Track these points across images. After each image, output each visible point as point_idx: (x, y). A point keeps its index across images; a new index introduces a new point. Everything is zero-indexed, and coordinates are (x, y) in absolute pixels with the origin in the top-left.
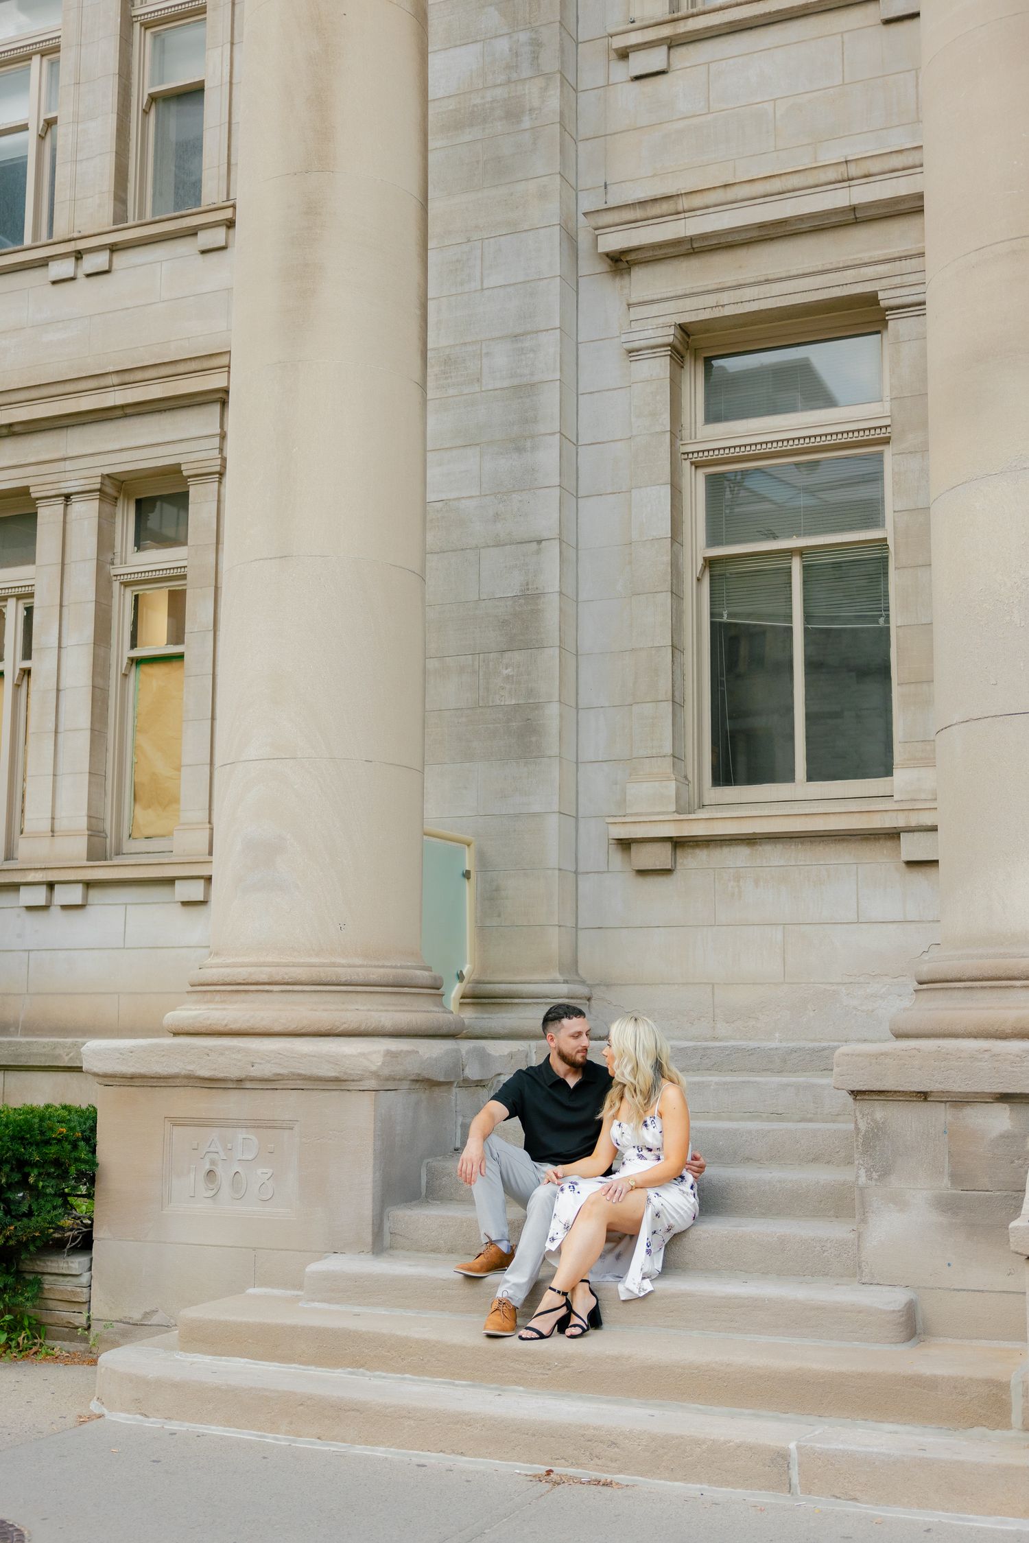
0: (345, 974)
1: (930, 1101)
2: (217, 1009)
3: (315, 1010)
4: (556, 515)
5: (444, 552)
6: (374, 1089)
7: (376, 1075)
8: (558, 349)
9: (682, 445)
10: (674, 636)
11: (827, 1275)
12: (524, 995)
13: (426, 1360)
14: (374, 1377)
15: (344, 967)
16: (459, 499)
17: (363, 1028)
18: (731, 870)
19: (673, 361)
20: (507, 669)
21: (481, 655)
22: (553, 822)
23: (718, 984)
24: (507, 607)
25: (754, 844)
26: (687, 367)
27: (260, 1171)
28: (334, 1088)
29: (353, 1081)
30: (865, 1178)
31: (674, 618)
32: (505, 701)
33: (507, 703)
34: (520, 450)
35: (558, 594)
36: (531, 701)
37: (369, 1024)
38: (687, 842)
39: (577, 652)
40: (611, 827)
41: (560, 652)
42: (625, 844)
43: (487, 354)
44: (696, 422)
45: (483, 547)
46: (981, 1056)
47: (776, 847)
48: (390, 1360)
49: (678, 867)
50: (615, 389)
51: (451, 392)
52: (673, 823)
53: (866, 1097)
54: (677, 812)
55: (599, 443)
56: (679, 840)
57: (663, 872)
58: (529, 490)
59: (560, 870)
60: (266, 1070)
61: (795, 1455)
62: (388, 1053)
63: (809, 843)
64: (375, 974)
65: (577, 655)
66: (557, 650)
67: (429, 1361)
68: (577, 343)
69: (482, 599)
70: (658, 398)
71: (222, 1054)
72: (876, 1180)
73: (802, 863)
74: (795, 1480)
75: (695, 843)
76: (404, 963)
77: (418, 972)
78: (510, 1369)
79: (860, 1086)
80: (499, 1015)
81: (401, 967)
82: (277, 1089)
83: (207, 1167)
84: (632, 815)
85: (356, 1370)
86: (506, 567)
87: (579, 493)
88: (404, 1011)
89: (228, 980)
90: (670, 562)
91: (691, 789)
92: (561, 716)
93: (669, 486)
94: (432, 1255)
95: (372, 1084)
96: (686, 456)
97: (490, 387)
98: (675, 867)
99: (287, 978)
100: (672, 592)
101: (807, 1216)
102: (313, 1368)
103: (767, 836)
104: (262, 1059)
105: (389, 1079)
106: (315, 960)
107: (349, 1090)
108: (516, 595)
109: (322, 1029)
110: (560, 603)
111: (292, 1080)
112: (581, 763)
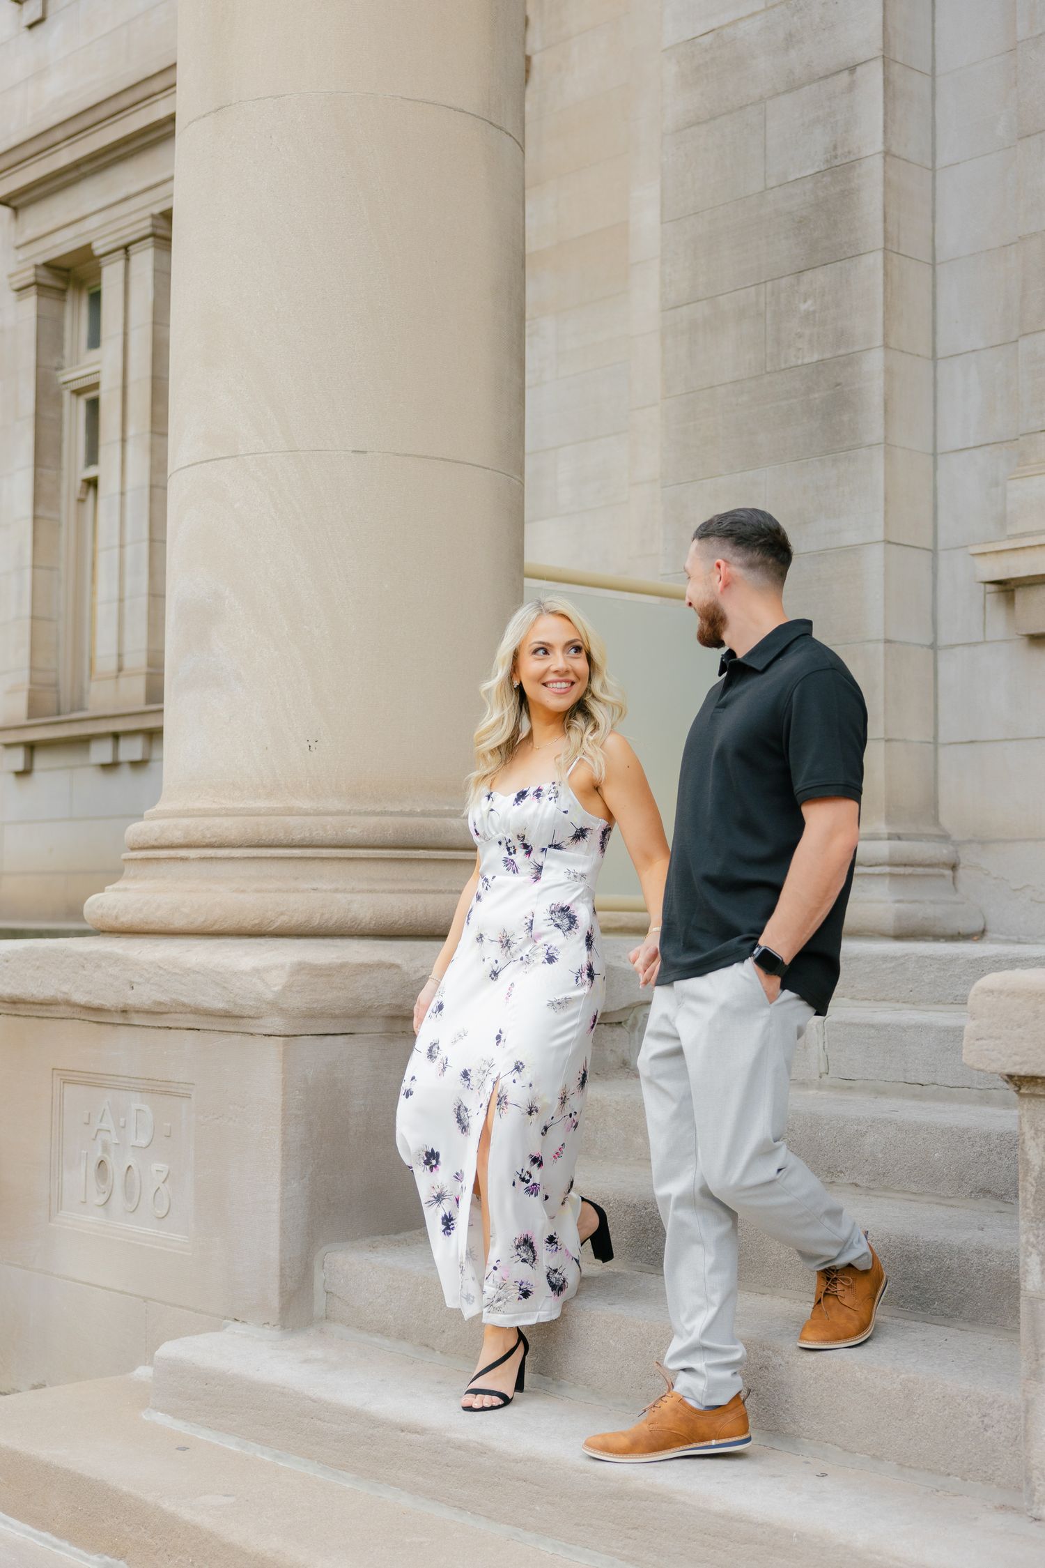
0: (301, 827)
3: (243, 891)
4: (878, 16)
5: (715, 118)
6: (283, 1033)
7: (276, 1007)
11: (991, 1480)
15: (307, 814)
16: (734, 23)
17: (316, 922)
20: (805, 301)
21: (769, 285)
22: (875, 558)
24: (805, 194)
27: (154, 1167)
28: (232, 1029)
29: (251, 1017)
30: (1039, 1276)
32: (803, 358)
33: (806, 361)
35: (882, 155)
36: (842, 352)
37: (326, 916)
39: (934, 257)
40: (979, 561)
41: (886, 259)
42: (1007, 588)
45: (770, 98)
59: (887, 641)
60: (144, 995)
62: (300, 968)
64: (356, 828)
65: (933, 266)
66: (879, 256)
69: (769, 187)
71: (98, 966)
77: (456, 822)
79: (1015, 1064)
81: (424, 814)
82: (170, 1028)
83: (99, 1154)
84: (1015, 536)
86: (803, 125)
88: (415, 892)
92: (888, 372)
95: (275, 1023)
104: (141, 976)
105: (311, 1015)
106: (262, 804)
107: (252, 1034)
108: (818, 170)
109: (245, 924)
110: (885, 172)
111: (181, 1013)
112: (942, 453)
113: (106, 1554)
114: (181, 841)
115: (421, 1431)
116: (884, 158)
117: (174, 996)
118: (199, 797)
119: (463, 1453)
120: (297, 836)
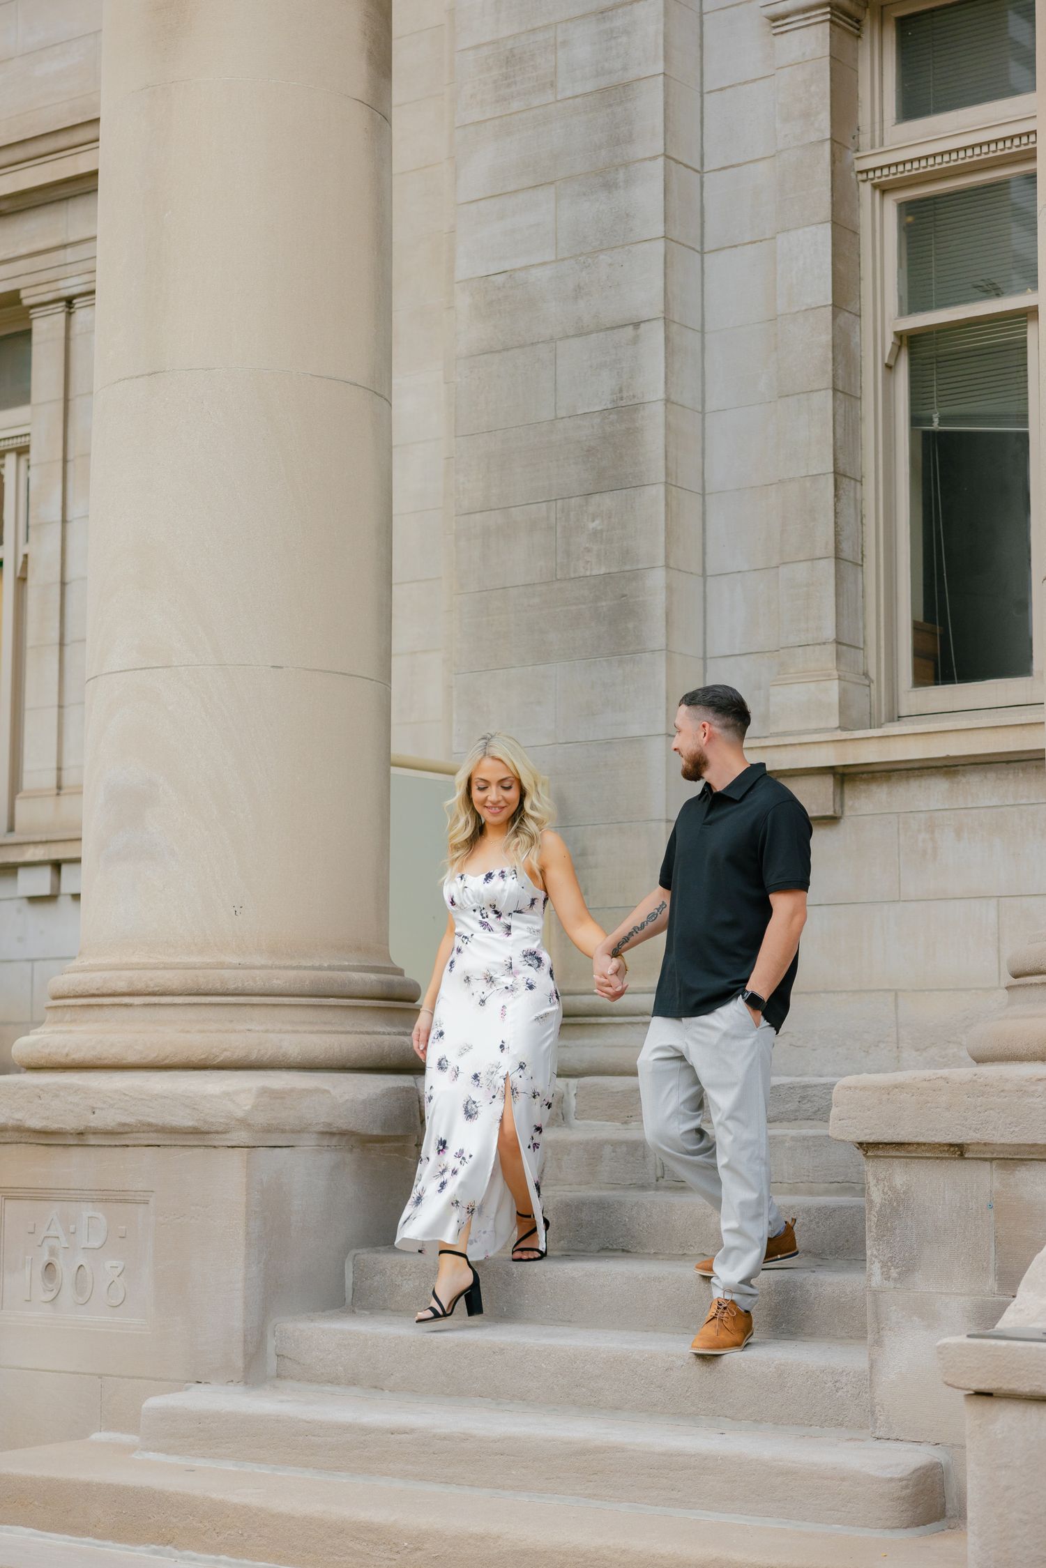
0: (234, 979)
1: (969, 1158)
2: (61, 1032)
3: (188, 1032)
4: (660, 283)
5: (507, 350)
6: (246, 1145)
7: (244, 1123)
8: (661, 26)
9: (857, 158)
10: (840, 456)
11: (841, 1425)
12: (614, 1012)
13: (245, 1534)
14: (183, 1558)
15: (236, 968)
16: (526, 268)
17: (253, 1056)
18: (922, 815)
19: (837, 30)
20: (593, 521)
21: (560, 503)
22: (657, 749)
23: (904, 991)
24: (593, 427)
25: (955, 773)
26: (866, 36)
27: (109, 1264)
28: (196, 1143)
29: (217, 1132)
30: (880, 1277)
31: (840, 431)
32: (591, 570)
33: (594, 573)
34: (609, 186)
35: (663, 402)
36: (628, 568)
37: (263, 1052)
38: (859, 773)
39: (704, 488)
41: (666, 491)
43: (564, 43)
44: (882, 121)
45: (560, 339)
46: (1033, 1088)
47: (986, 777)
48: (204, 1534)
49: (847, 813)
50: (754, 80)
51: (516, 105)
52: (831, 745)
53: (880, 1153)
54: (842, 728)
55: (732, 166)
56: (847, 771)
57: (825, 821)
58: (623, 246)
60: (108, 1118)
62: (264, 1091)
63: (1034, 769)
64: (280, 980)
65: (703, 495)
66: (662, 488)
67: (249, 1536)
68: (702, 14)
69: (559, 417)
70: (813, 88)
71: (57, 1096)
72: (895, 1280)
73: (1023, 801)
75: (870, 775)
76: (336, 963)
77: (356, 976)
78: (349, 1551)
79: (866, 1135)
80: (579, 1042)
81: (330, 968)
82: (128, 1146)
83: (46, 1258)
84: (777, 735)
85: (161, 1547)
86: (591, 367)
87: (705, 246)
88: (329, 1032)
89: (79, 989)
90: (831, 343)
91: (874, 692)
92: (670, 589)
93: (829, 226)
94: (328, 1388)
95: (241, 1137)
96: (864, 176)
97: (569, 94)
98: (842, 812)
99: (152, 987)
100: (835, 390)
101: (851, 1338)
102: (110, 1543)
103: (972, 760)
104: (105, 1102)
105: (268, 1130)
106: (195, 959)
107: (215, 1147)
108: (605, 408)
109: (193, 1059)
110: (666, 417)
111: (144, 1132)
112: (711, 658)
113: (152, 1543)
114: (125, 990)
115: (412, 1431)
116: (665, 404)
117: (140, 1118)
118: (134, 953)
119: (448, 1442)
120: (231, 986)
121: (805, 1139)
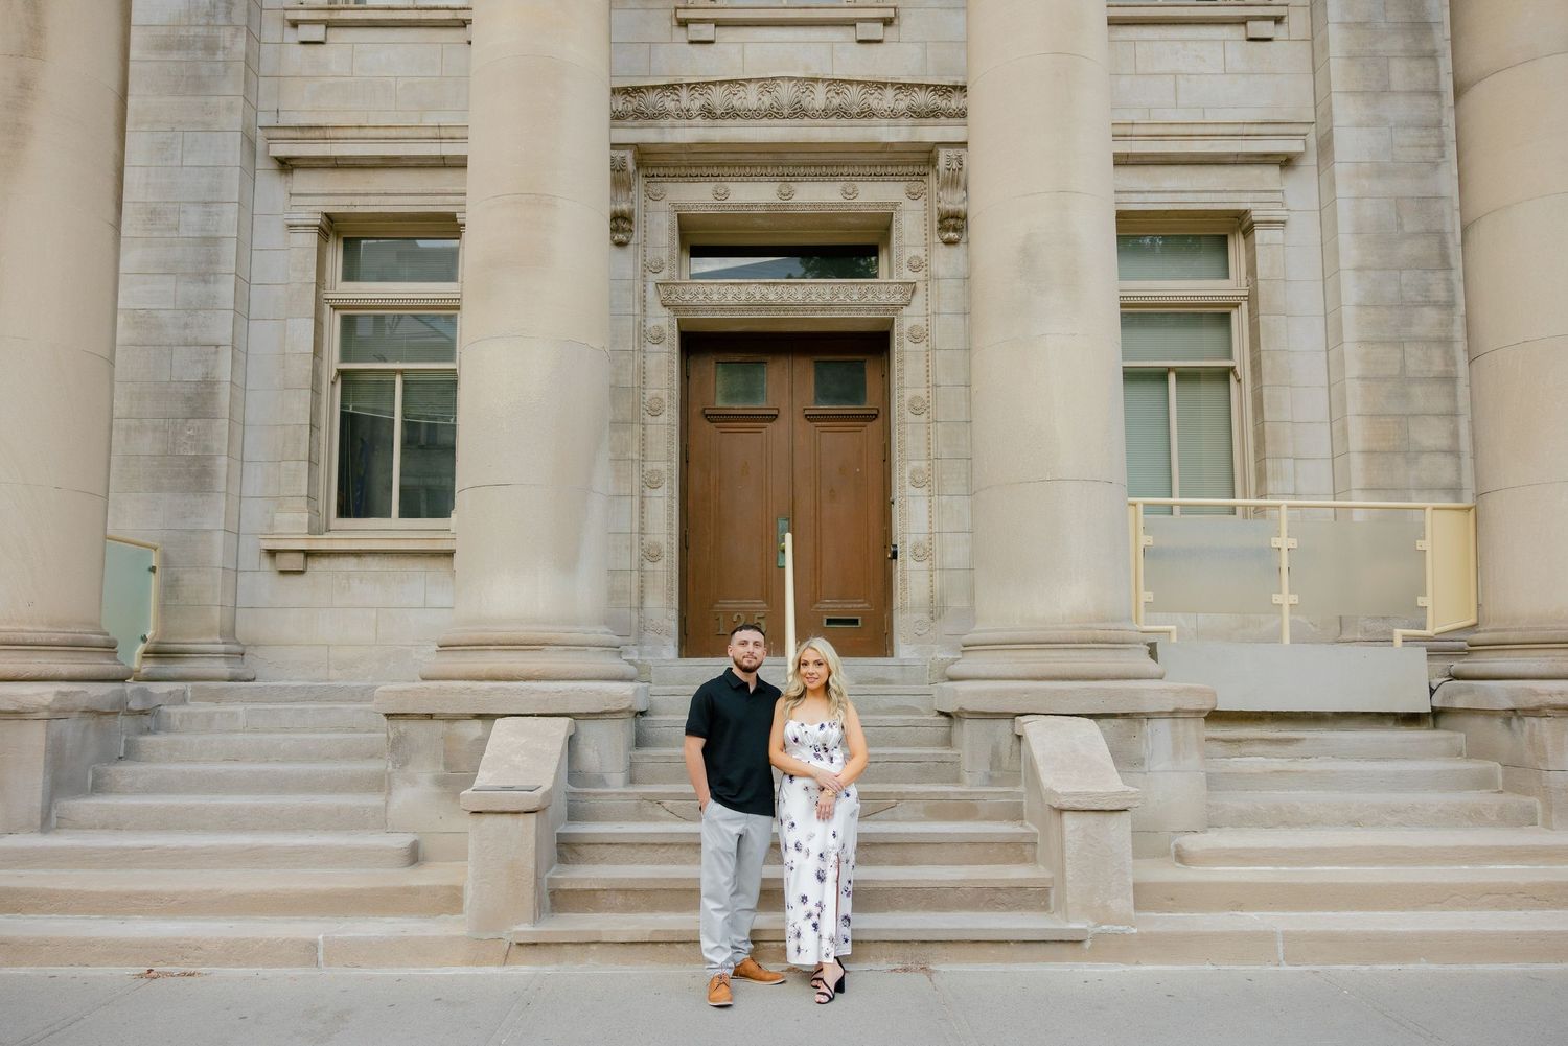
0: (30, 637)
1: (434, 719)
4: (231, 329)
5: (145, 346)
6: (47, 718)
7: (47, 708)
8: (238, 216)
9: (324, 293)
10: (313, 418)
11: (365, 828)
12: (193, 652)
13: (69, 903)
14: (28, 918)
15: (31, 633)
16: (157, 310)
17: (44, 675)
18: (344, 572)
19: (320, 236)
20: (189, 430)
21: (171, 420)
22: (219, 537)
23: (333, 645)
24: (191, 388)
25: (360, 555)
26: (330, 242)
28: (13, 717)
29: (30, 712)
30: (391, 767)
31: (313, 407)
32: (187, 452)
33: (188, 454)
34: (206, 282)
35: (230, 382)
36: (206, 454)
37: (49, 672)
38: (315, 553)
39: (244, 422)
40: (262, 541)
41: (229, 421)
42: (272, 553)
43: (184, 211)
44: (335, 280)
45: (175, 345)
46: (466, 691)
47: (374, 558)
48: (42, 905)
49: (308, 569)
50: (279, 249)
51: (155, 234)
52: (304, 540)
53: (395, 717)
54: (309, 533)
55: (267, 284)
56: (309, 551)
57: (297, 572)
58: (211, 310)
59: (224, 568)
61: (321, 942)
62: (59, 693)
63: (396, 557)
64: (56, 638)
65: (243, 425)
66: (227, 421)
67: (71, 904)
68: (252, 215)
69: (172, 381)
70: (308, 259)
72: (398, 768)
73: (391, 569)
74: (321, 958)
75: (320, 554)
76: (82, 630)
77: (92, 636)
79: (391, 710)
81: (80, 633)
84: (277, 534)
85: (14, 914)
86: (192, 361)
87: (249, 316)
90: (312, 369)
91: (321, 518)
92: (228, 466)
93: (313, 319)
94: (89, 831)
95: (45, 714)
96: (327, 301)
97: (186, 235)
98: (306, 569)
100: (312, 389)
103: (368, 551)
105: (59, 711)
106: (5, 627)
107: (26, 719)
108: (198, 380)
109: (9, 676)
110: (230, 389)
112: (244, 498)
115: (155, 847)
120: (29, 641)
121: (319, 709)
